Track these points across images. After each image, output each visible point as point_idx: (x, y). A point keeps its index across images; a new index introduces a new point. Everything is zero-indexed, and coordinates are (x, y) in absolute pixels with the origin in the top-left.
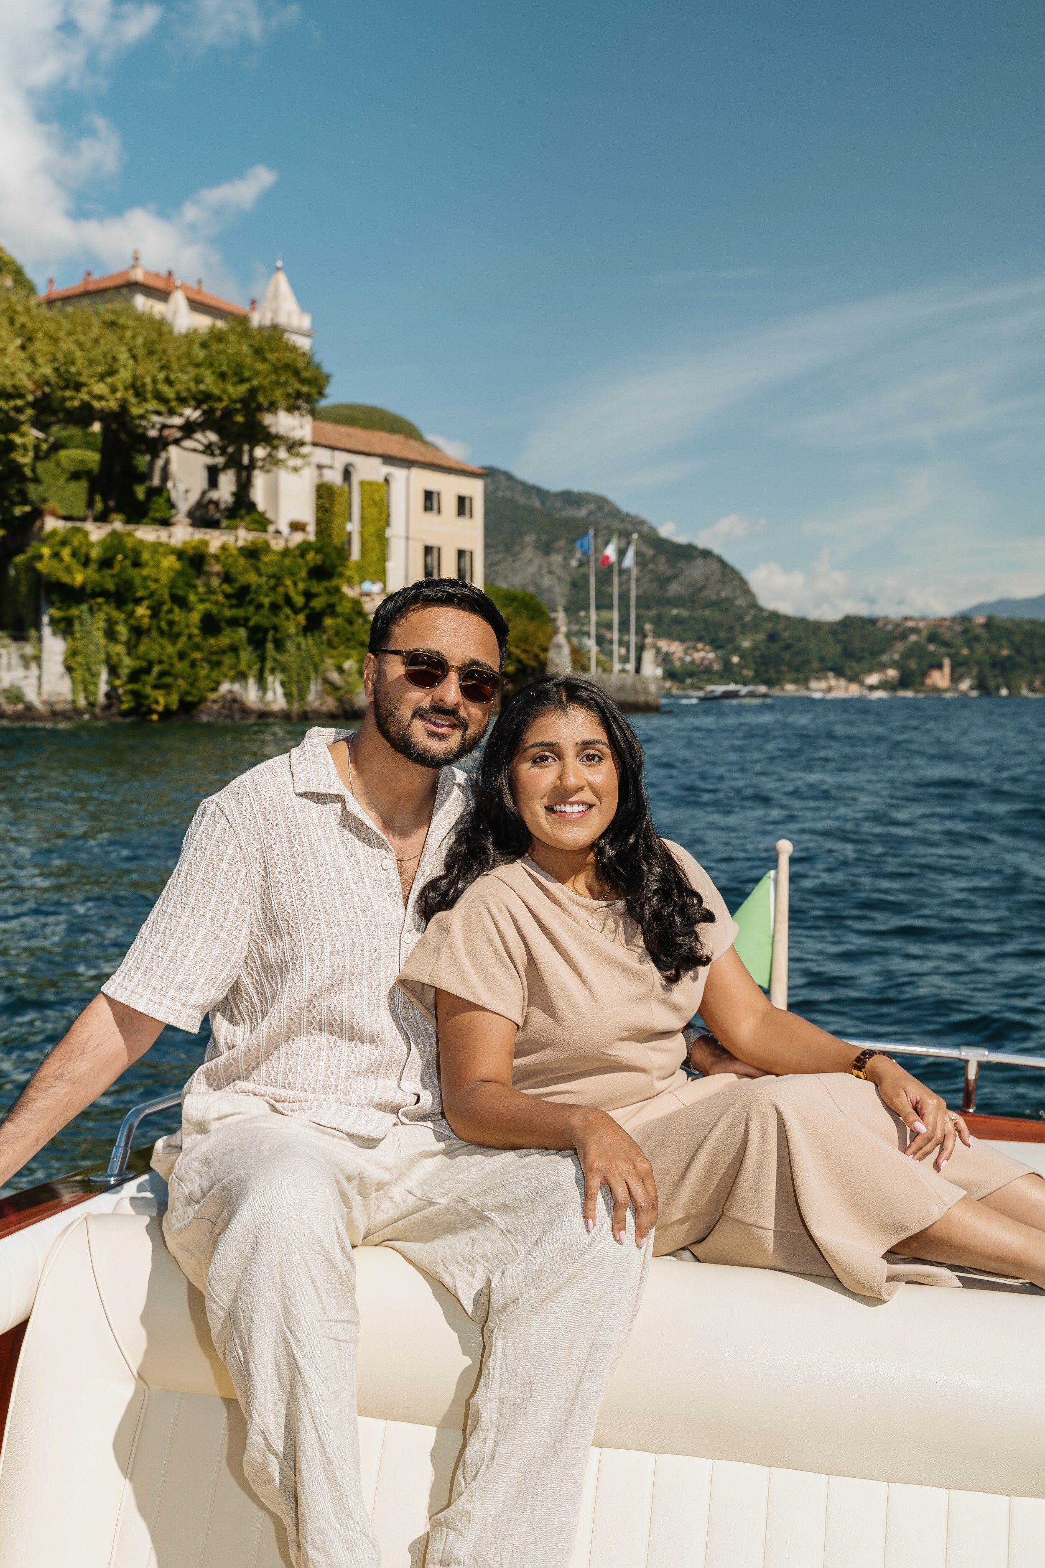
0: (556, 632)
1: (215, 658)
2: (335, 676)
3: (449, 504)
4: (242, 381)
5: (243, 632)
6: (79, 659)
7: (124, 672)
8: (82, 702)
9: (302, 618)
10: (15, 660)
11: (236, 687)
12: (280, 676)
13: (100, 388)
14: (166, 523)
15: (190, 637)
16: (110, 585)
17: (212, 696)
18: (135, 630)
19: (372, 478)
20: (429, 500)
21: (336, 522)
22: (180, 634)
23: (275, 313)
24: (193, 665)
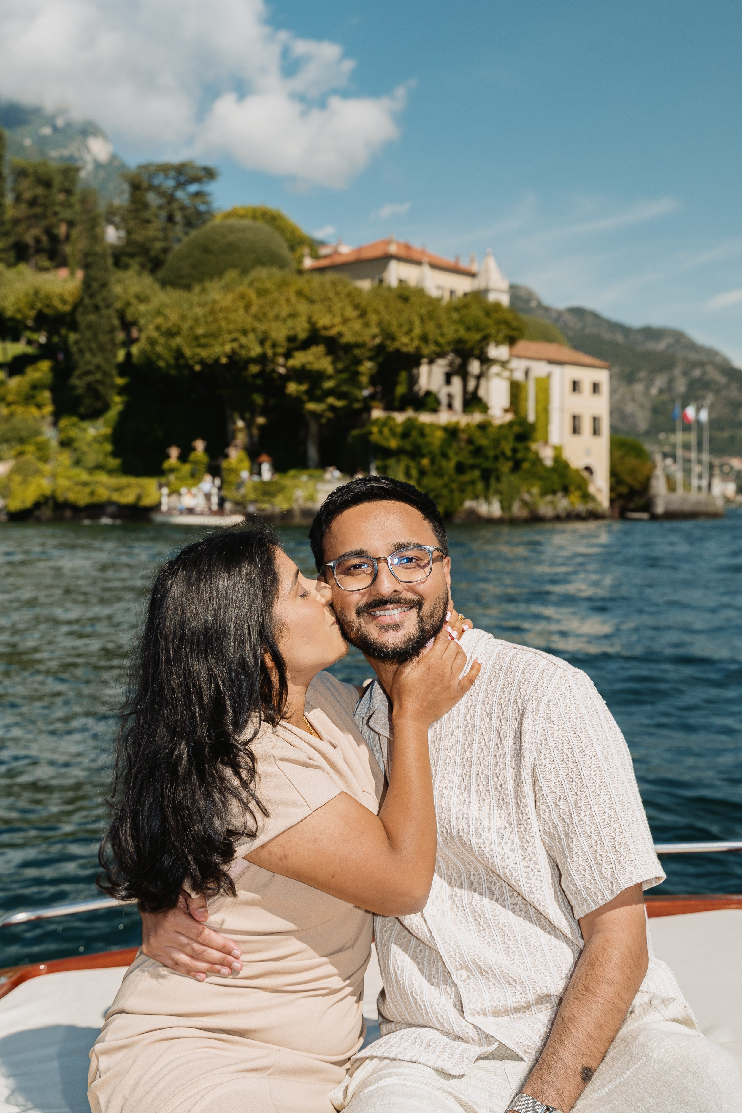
1: (463, 487)
3: (586, 387)
4: (479, 331)
9: (510, 464)
11: (474, 503)
12: (498, 496)
13: (405, 340)
15: (450, 475)
16: (408, 447)
17: (461, 509)
18: (421, 472)
19: (541, 374)
20: (576, 385)
21: (521, 403)
22: (445, 474)
23: (488, 281)
24: (452, 491)
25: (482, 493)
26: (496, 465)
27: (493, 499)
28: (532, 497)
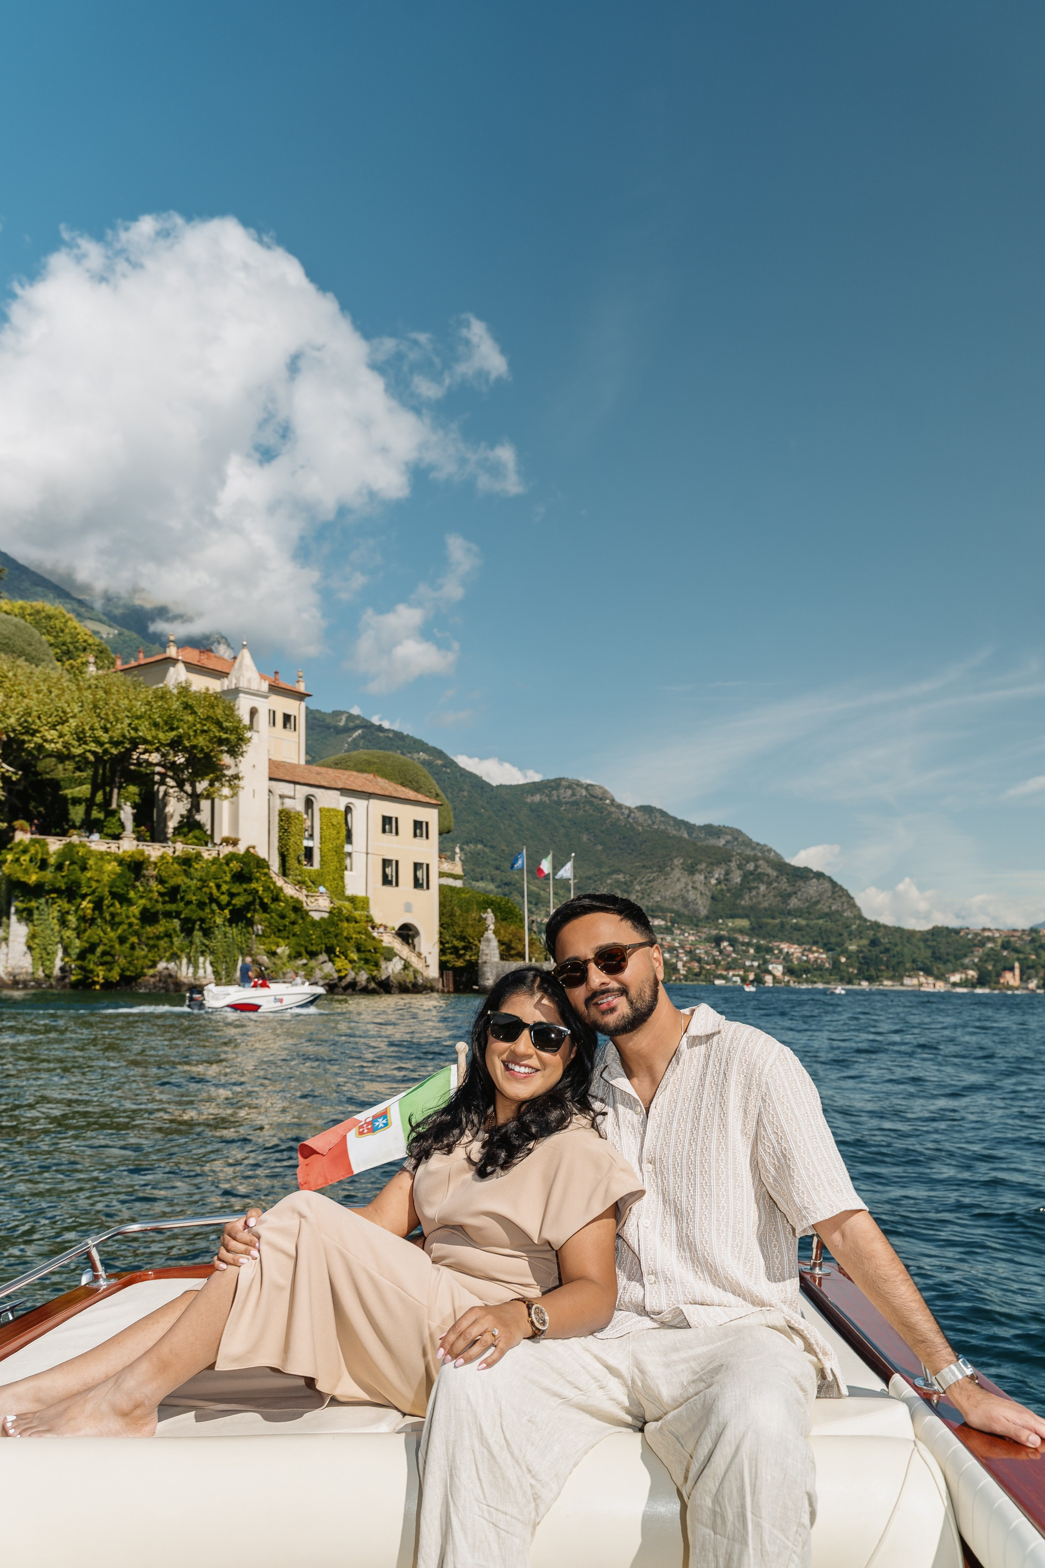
0: (485, 928)
1: (151, 942)
3: (406, 827)
5: (176, 923)
6: (37, 941)
7: (74, 952)
8: (40, 974)
9: (226, 913)
12: (209, 958)
13: (51, 734)
14: (117, 837)
15: (131, 925)
16: (62, 884)
18: (82, 919)
19: (332, 806)
20: (388, 824)
21: (293, 839)
22: (120, 923)
23: (238, 679)
24: (133, 947)
25: (182, 951)
26: (202, 914)
27: (201, 959)
28: (274, 960)
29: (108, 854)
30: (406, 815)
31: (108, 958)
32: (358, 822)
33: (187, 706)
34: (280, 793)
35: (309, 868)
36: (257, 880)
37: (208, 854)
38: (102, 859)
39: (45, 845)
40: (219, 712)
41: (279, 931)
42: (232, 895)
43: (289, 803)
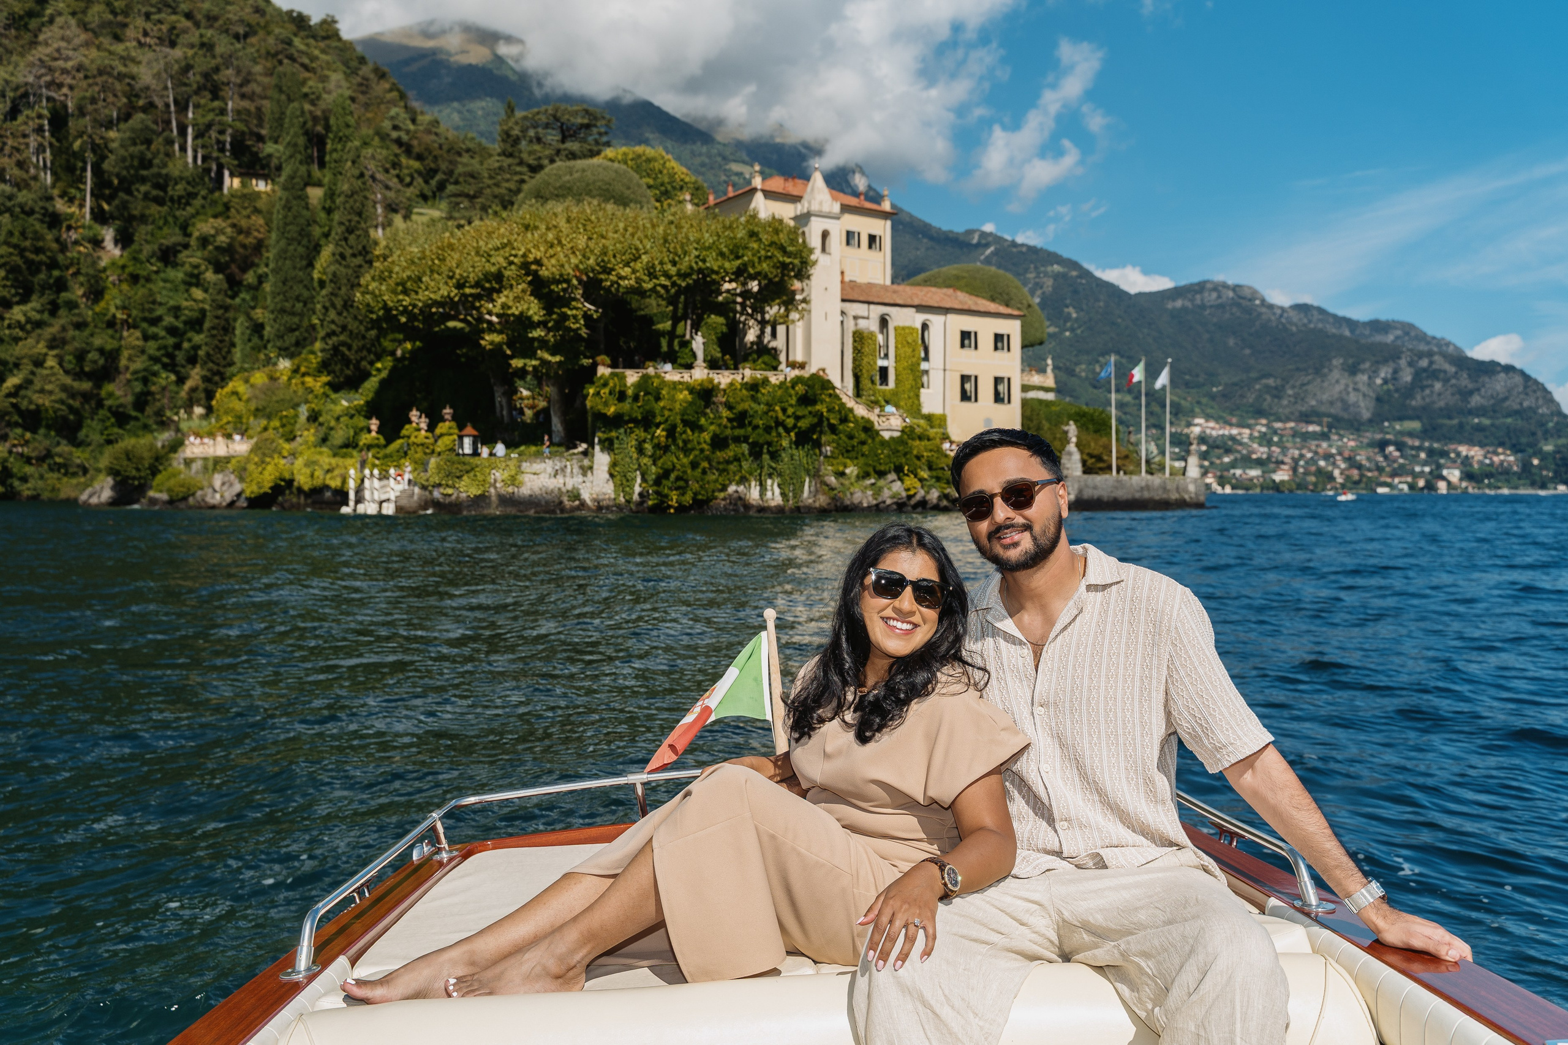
0: (1068, 442)
2: (832, 480)
3: (986, 341)
4: (738, 257)
5: (745, 447)
6: (617, 468)
7: (651, 478)
8: (622, 500)
9: (792, 435)
10: (576, 470)
11: (741, 488)
12: (776, 480)
14: (689, 367)
15: (702, 451)
16: (639, 414)
17: (722, 495)
18: (657, 446)
19: (907, 324)
20: (967, 338)
21: (866, 360)
22: (693, 449)
23: (809, 203)
24: (704, 472)
25: (751, 474)
26: (768, 438)
27: (769, 482)
28: (842, 480)
29: (680, 383)
30: (986, 328)
31: (681, 483)
32: (935, 339)
33: (753, 234)
34: (853, 313)
35: (884, 387)
36: (822, 401)
37: (774, 379)
38: (675, 388)
39: (623, 378)
40: (783, 238)
41: (848, 452)
42: (798, 418)
43: (862, 324)
